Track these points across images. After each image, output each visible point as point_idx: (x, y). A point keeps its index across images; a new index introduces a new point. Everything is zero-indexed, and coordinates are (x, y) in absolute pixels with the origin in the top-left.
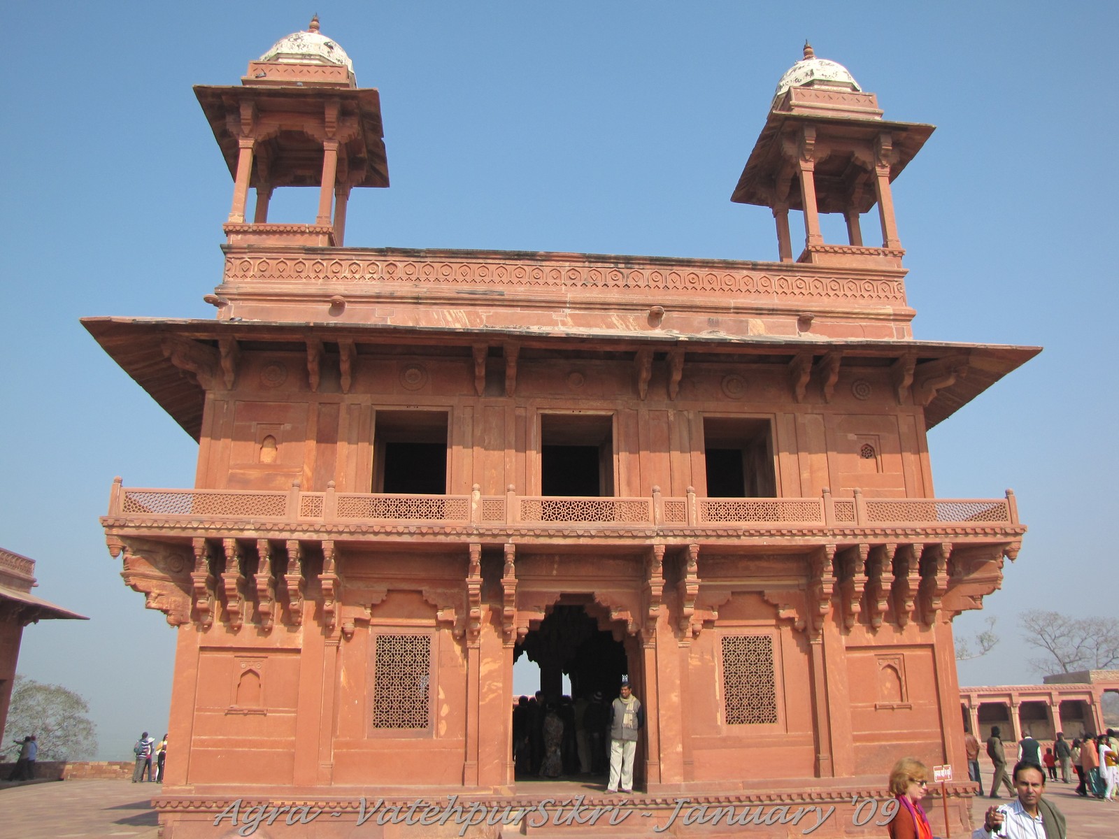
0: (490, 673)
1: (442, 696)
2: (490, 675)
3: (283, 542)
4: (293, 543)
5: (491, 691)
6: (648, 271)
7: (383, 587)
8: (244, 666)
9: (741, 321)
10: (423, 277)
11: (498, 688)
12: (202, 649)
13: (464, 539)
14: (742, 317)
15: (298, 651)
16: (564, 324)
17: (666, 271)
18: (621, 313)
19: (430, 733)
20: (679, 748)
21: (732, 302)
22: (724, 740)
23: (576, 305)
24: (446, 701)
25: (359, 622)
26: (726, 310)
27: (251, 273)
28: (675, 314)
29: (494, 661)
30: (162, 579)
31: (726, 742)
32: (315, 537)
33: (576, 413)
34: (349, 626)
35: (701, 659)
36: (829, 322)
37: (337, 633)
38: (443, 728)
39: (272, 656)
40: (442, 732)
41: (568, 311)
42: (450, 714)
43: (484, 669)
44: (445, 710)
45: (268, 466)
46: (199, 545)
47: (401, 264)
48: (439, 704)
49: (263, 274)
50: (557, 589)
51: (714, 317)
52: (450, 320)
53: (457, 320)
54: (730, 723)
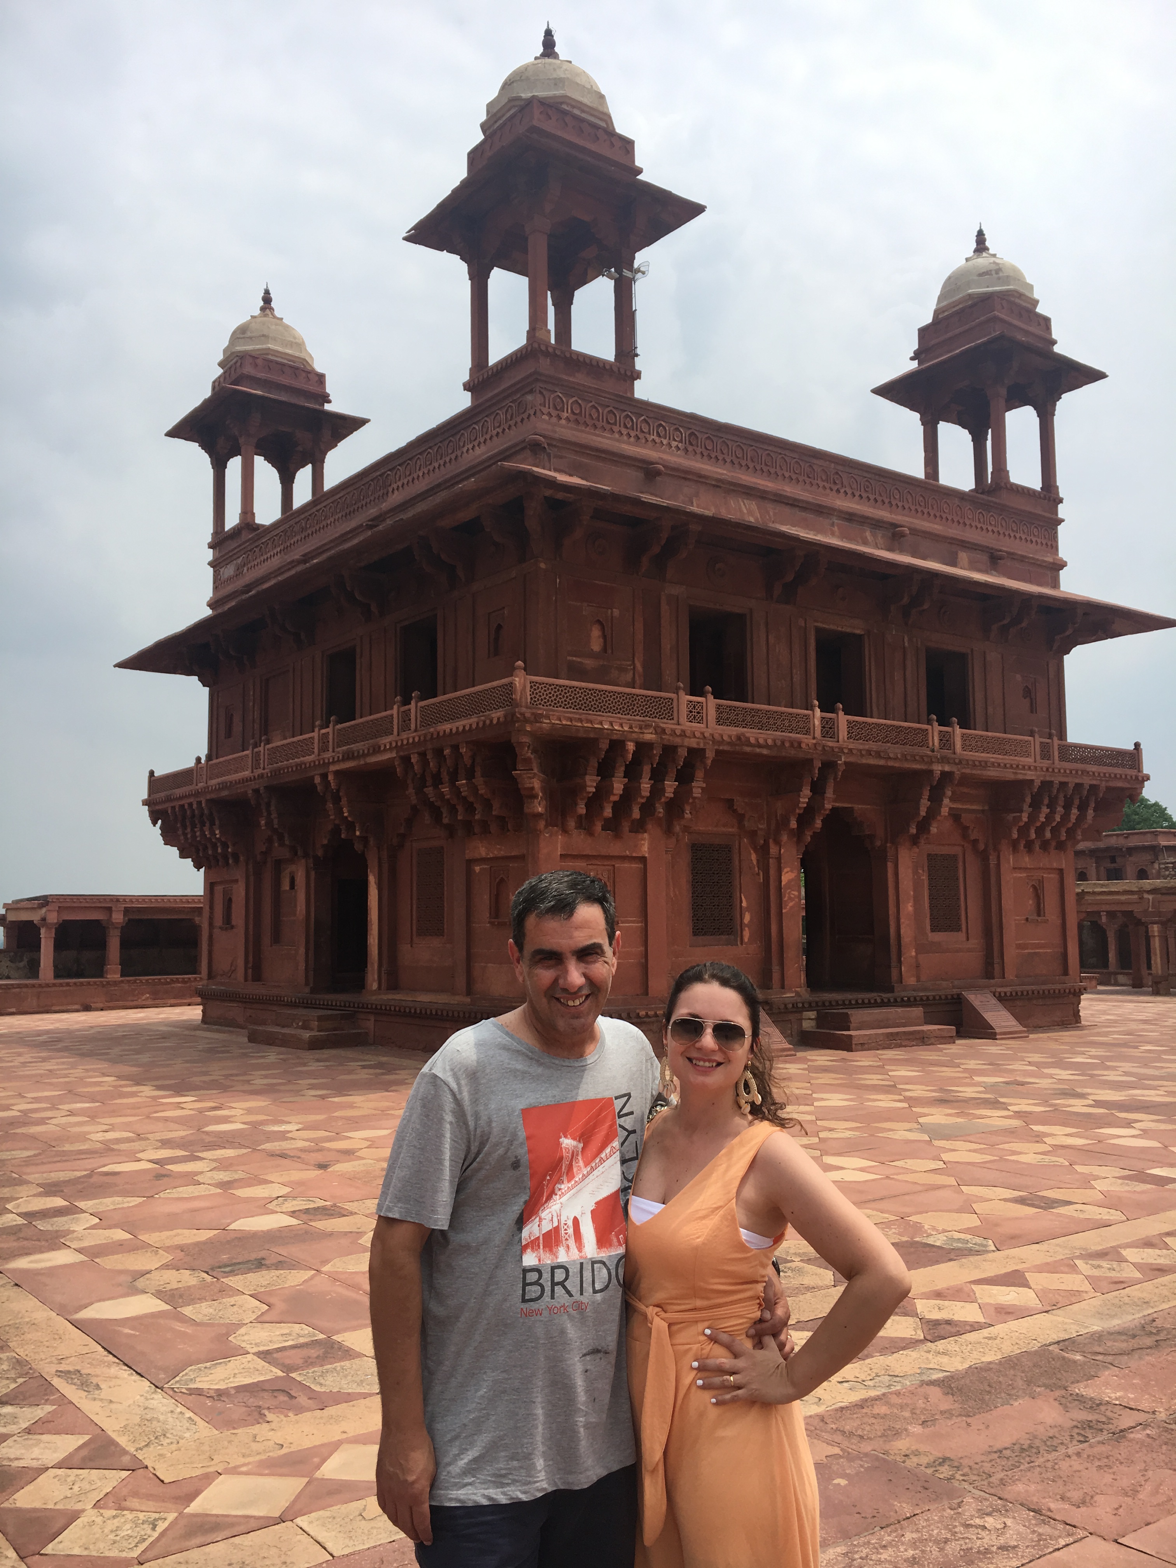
0: (790, 881)
1: (744, 903)
3: (676, 747)
6: (890, 486)
9: (953, 553)
14: (954, 549)
19: (735, 941)
20: (914, 954)
21: (947, 532)
22: (931, 945)
24: (748, 909)
27: (565, 415)
29: (792, 871)
32: (702, 745)
33: (840, 629)
38: (747, 935)
40: (746, 939)
41: (836, 521)
42: (751, 921)
44: (747, 918)
45: (601, 656)
46: (601, 746)
48: (742, 912)
49: (577, 419)
52: (745, 511)
53: (750, 512)
54: (932, 931)
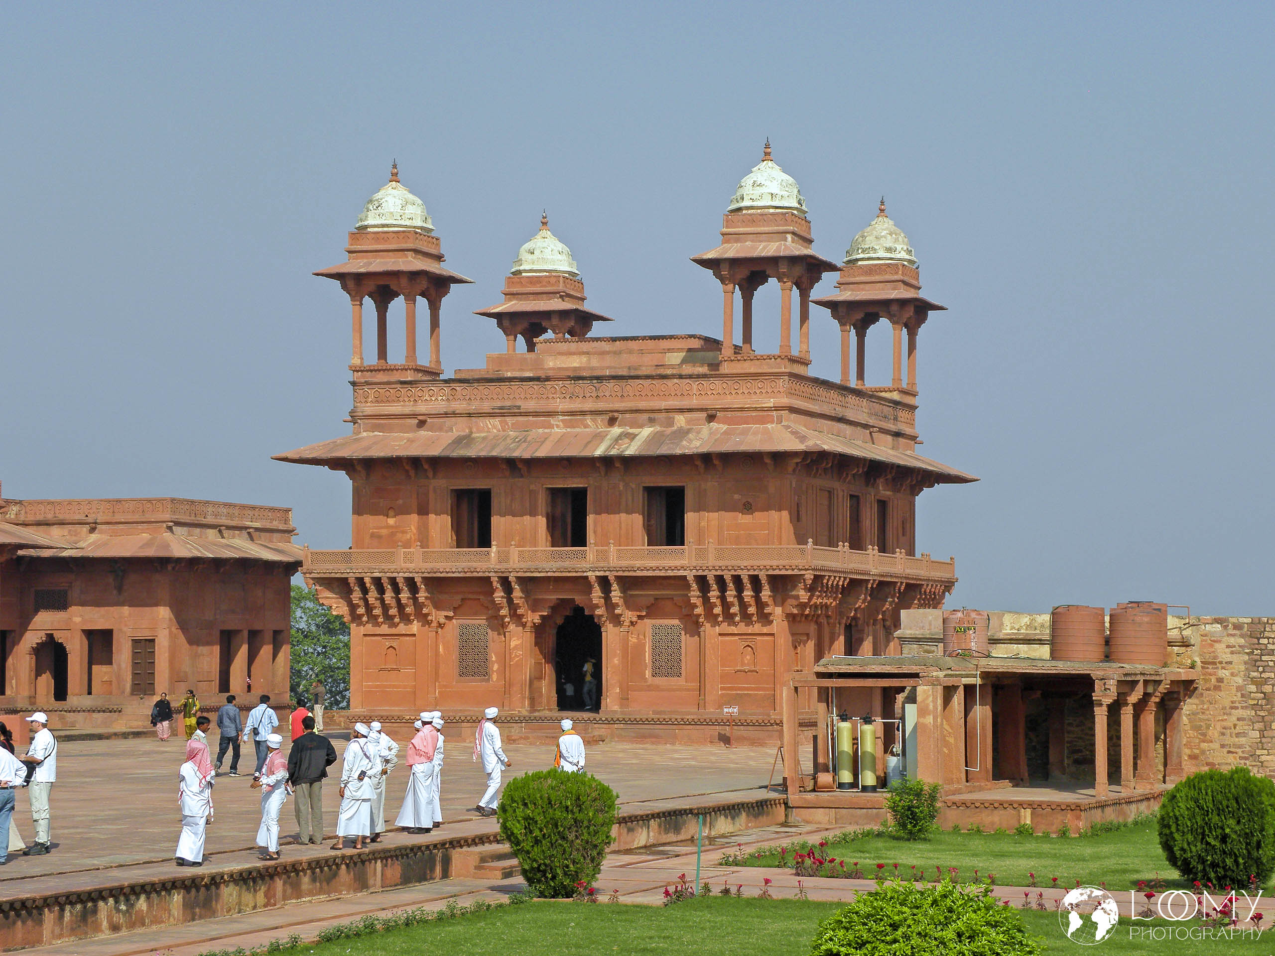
0: (516, 645)
1: (494, 659)
2: (516, 647)
3: (395, 578)
4: (400, 577)
5: (516, 656)
6: (611, 384)
7: (459, 597)
8: (388, 644)
9: (670, 418)
10: (473, 397)
11: (520, 655)
12: (365, 635)
13: (487, 574)
14: (671, 415)
15: (414, 635)
16: (558, 426)
17: (623, 383)
18: (593, 417)
19: (488, 679)
20: (618, 690)
21: (663, 404)
22: (649, 686)
23: (564, 413)
24: (496, 662)
25: (447, 617)
26: (660, 411)
27: (370, 400)
28: (628, 416)
29: (518, 640)
30: (337, 598)
31: (650, 688)
32: (411, 575)
33: (566, 486)
34: (442, 620)
35: (638, 638)
36: (729, 414)
37: (434, 624)
38: (495, 677)
39: (401, 638)
40: (495, 680)
41: (561, 417)
42: (498, 669)
43: (513, 644)
44: (496, 667)
45: (392, 527)
46: (352, 581)
47: (458, 387)
48: (493, 663)
49: (377, 401)
50: (554, 597)
51: (652, 415)
52: (490, 427)
53: (494, 427)
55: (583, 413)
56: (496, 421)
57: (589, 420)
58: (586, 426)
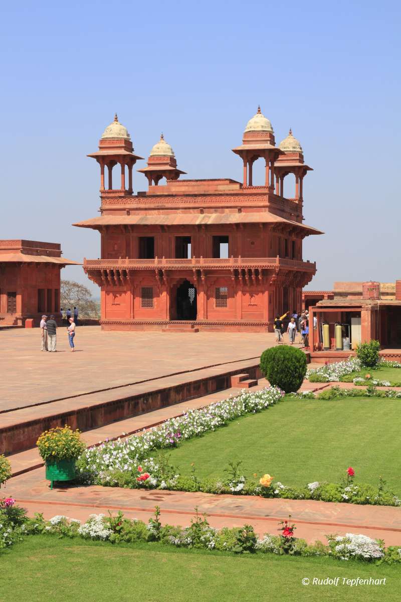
1: (155, 300)
3: (119, 270)
5: (164, 299)
6: (200, 198)
7: (141, 278)
8: (115, 295)
10: (147, 202)
12: (106, 291)
13: (154, 269)
14: (223, 209)
15: (125, 291)
17: (205, 198)
18: (194, 210)
19: (153, 308)
21: (220, 205)
22: (215, 310)
23: (182, 208)
27: (107, 203)
28: (207, 209)
29: (165, 293)
32: (124, 269)
35: (210, 293)
36: (246, 209)
37: (133, 288)
39: (120, 293)
43: (163, 295)
44: (156, 303)
45: (116, 251)
46: (102, 271)
49: (110, 204)
50: (178, 277)
51: (216, 209)
52: (154, 214)
54: (216, 306)
55: (189, 208)
56: (156, 211)
57: (191, 210)
58: (191, 213)
